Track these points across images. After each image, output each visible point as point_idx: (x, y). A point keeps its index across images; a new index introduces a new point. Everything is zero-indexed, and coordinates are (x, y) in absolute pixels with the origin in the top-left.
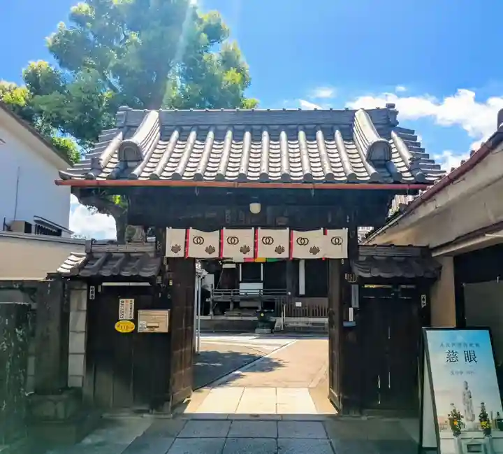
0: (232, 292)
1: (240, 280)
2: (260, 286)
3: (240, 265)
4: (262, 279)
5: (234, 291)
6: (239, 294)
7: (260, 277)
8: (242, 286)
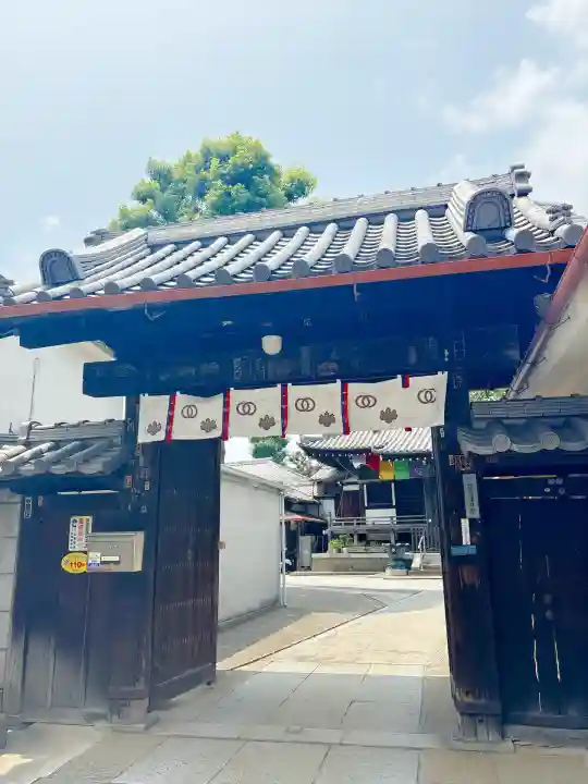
0: (355, 522)
1: (366, 505)
2: (392, 512)
3: (365, 486)
4: (394, 504)
5: (359, 520)
6: (365, 524)
7: (391, 502)
8: (369, 513)
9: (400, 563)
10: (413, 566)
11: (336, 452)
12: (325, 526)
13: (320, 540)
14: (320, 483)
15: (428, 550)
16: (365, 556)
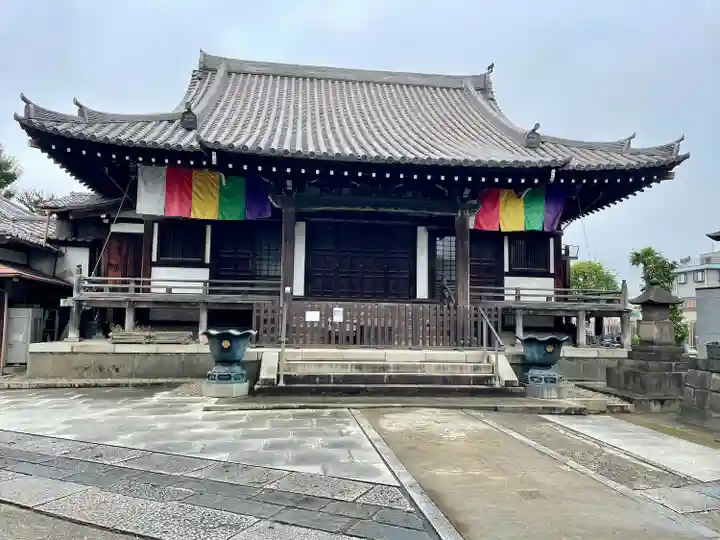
0: (132, 286)
1: (154, 259)
2: (204, 274)
3: (156, 225)
4: (208, 261)
5: (138, 283)
6: (149, 291)
7: (203, 258)
8: (158, 273)
9: (237, 369)
10: (263, 375)
11: (107, 147)
12: (68, 291)
13: (52, 316)
14: (63, 215)
15: (289, 343)
16: (152, 349)
